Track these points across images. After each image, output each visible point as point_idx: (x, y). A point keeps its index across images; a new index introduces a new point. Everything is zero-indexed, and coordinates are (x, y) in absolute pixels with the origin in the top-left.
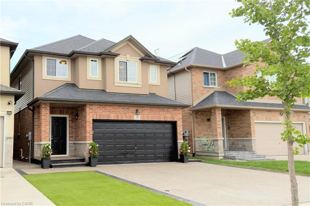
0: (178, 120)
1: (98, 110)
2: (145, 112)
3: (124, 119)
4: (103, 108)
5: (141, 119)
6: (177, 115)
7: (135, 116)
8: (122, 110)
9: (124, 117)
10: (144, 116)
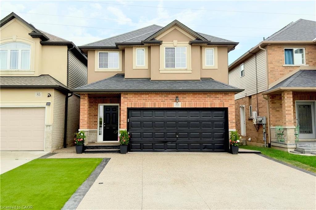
0: (229, 106)
1: (134, 99)
2: (187, 99)
3: (162, 106)
4: (138, 96)
5: (182, 106)
6: (229, 101)
7: (175, 103)
8: (160, 98)
9: (162, 104)
10: (185, 103)
